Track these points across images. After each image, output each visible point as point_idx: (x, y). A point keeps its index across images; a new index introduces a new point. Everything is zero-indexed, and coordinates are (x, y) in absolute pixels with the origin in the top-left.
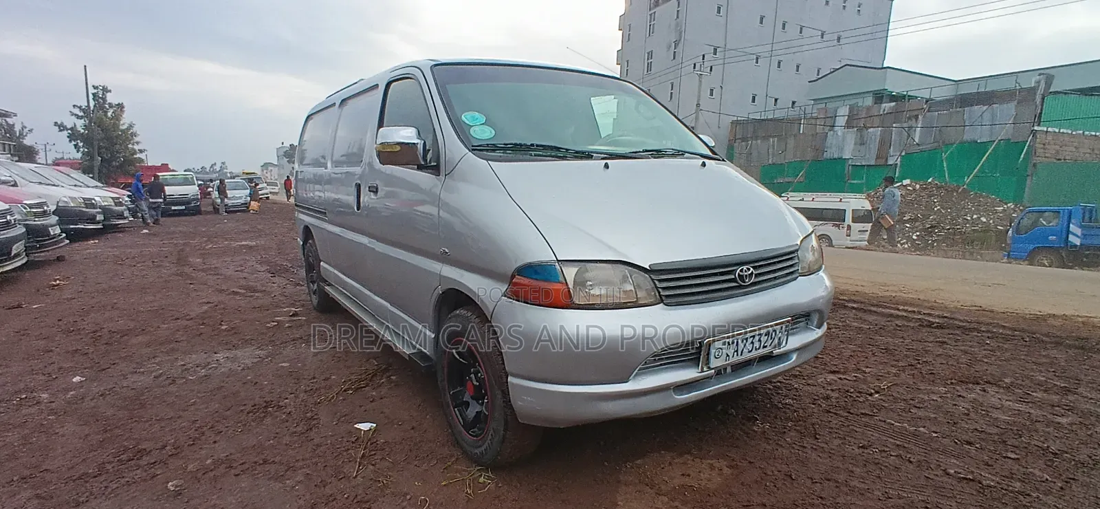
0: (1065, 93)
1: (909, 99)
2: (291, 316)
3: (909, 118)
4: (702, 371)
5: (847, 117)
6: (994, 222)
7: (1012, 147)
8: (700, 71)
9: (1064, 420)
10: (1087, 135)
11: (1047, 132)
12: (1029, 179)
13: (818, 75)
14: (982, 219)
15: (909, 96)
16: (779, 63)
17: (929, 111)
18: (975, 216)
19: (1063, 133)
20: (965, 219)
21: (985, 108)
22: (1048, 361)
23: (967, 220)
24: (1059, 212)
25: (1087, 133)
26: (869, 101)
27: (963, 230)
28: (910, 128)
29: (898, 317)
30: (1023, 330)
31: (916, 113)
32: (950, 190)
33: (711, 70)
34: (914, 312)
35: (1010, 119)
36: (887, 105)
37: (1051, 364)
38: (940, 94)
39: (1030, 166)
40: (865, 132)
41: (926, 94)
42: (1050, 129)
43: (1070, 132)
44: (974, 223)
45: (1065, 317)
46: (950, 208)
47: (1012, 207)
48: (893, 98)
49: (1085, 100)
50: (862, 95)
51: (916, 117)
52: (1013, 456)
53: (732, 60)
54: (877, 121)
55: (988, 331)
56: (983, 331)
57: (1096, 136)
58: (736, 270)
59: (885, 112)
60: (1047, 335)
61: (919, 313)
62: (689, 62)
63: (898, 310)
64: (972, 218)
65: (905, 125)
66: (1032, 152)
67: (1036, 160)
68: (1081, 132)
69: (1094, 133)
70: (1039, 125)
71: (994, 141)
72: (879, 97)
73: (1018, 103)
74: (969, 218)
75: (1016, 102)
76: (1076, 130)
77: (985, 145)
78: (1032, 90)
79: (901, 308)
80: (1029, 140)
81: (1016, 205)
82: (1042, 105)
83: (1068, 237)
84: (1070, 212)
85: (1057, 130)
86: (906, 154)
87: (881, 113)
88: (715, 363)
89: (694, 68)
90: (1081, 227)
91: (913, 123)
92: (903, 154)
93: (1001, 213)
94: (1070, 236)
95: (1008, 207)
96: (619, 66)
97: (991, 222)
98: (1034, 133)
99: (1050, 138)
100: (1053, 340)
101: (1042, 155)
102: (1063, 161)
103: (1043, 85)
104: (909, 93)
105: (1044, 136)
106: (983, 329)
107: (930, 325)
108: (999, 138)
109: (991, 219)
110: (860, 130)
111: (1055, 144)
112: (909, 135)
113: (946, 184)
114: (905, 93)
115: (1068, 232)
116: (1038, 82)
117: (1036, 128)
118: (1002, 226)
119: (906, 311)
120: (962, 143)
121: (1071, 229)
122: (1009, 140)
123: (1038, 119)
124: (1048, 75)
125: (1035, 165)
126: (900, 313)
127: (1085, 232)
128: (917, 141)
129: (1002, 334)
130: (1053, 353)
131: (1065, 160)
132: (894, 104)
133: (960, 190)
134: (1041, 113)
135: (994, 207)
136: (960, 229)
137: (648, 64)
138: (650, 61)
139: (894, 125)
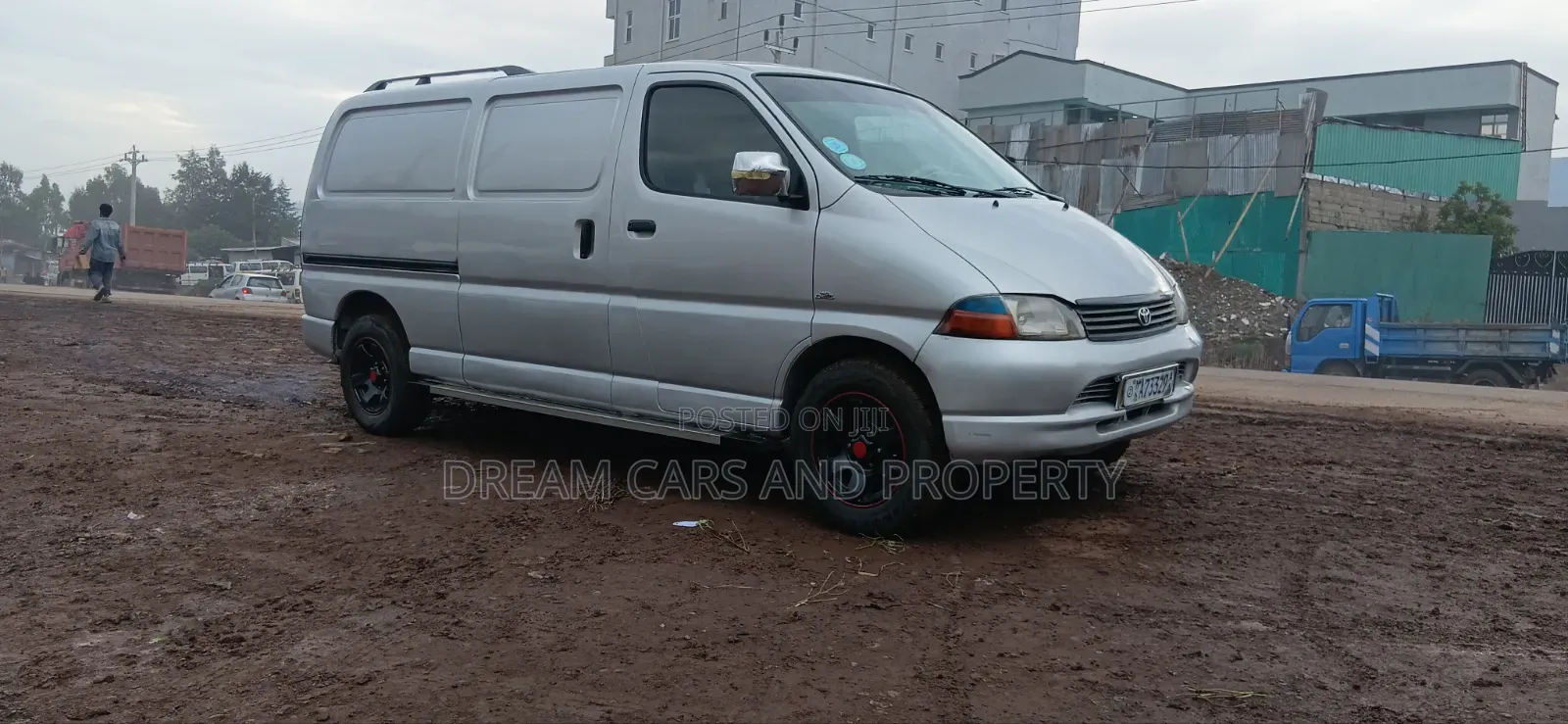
0: (1344, 123)
1: (1123, 119)
2: (342, 441)
3: (1126, 150)
4: (1119, 410)
5: (1027, 144)
6: (1260, 327)
7: (1276, 204)
8: (777, 46)
9: (1404, 483)
10: (1374, 190)
11: (1322, 182)
12: (1302, 257)
13: (973, 66)
14: (1243, 320)
15: (1123, 112)
16: (908, 39)
17: (1154, 140)
18: (1233, 317)
19: (1344, 185)
20: (1219, 321)
21: (1236, 139)
22: (1380, 446)
23: (1223, 322)
24: (1350, 305)
25: (1373, 186)
26: (1059, 119)
27: (1218, 339)
28: (1127, 167)
29: (1212, 416)
30: (1352, 420)
31: (1135, 142)
32: (1193, 272)
33: (796, 45)
34: (1229, 409)
35: (1271, 160)
36: (1090, 125)
37: (1384, 448)
38: (1169, 112)
39: (1302, 234)
40: (1057, 172)
41: (1148, 112)
42: (1326, 178)
43: (1352, 184)
44: (1234, 326)
45: (1387, 408)
46: (1195, 304)
47: (1283, 301)
48: (1099, 114)
49: (1368, 134)
50: (1050, 108)
51: (1136, 149)
52: (1372, 502)
53: (827, 30)
54: (1074, 153)
55: (1316, 424)
56: (1310, 424)
57: (1384, 191)
58: (1137, 311)
59: (1089, 139)
60: (1376, 423)
61: (1235, 409)
62: (753, 28)
63: (1210, 407)
64: (1229, 319)
65: (1120, 162)
66: (1304, 213)
67: (1311, 227)
68: (1366, 184)
69: (1383, 188)
70: (1311, 171)
71: (1252, 194)
72: (1075, 111)
73: (1281, 134)
74: (1225, 320)
75: (1279, 132)
76: (1358, 181)
77: (1238, 201)
78: (1299, 115)
79: (1213, 405)
80: (1300, 193)
81: (1287, 301)
82: (1314, 140)
83: (1363, 344)
84: (1365, 306)
85: (1336, 181)
86: (1123, 211)
87: (1082, 139)
88: (1128, 402)
89: (766, 38)
90: (1380, 328)
91: (1130, 158)
92: (1119, 211)
93: (1268, 311)
94: (1367, 342)
95: (1276, 302)
96: (612, 21)
97: (1256, 325)
98: (1305, 182)
99: (1327, 191)
100: (1383, 427)
101: (1318, 219)
102: (1345, 229)
103: (1312, 107)
104: (1125, 109)
105: (1318, 188)
106: (1310, 421)
107: (1251, 422)
108: (1259, 190)
109: (1256, 321)
110: (1049, 168)
111: (1333, 202)
112: (1126, 179)
113: (1186, 263)
114: (1117, 108)
115: (1364, 336)
116: (1306, 102)
117: (1308, 175)
118: (1272, 333)
119: (1219, 408)
120: (1206, 195)
121: (1367, 332)
122: (1272, 193)
123: (1310, 164)
124: (1317, 89)
125: (1309, 235)
126: (1214, 411)
127: (1385, 336)
128: (1138, 189)
129: (1330, 425)
130: (1385, 439)
131: (1348, 228)
132: (1100, 125)
133: (1207, 274)
134: (1312, 152)
135: (1258, 301)
136: (1212, 336)
137: (672, 22)
138: (676, 16)
139: (1103, 162)
